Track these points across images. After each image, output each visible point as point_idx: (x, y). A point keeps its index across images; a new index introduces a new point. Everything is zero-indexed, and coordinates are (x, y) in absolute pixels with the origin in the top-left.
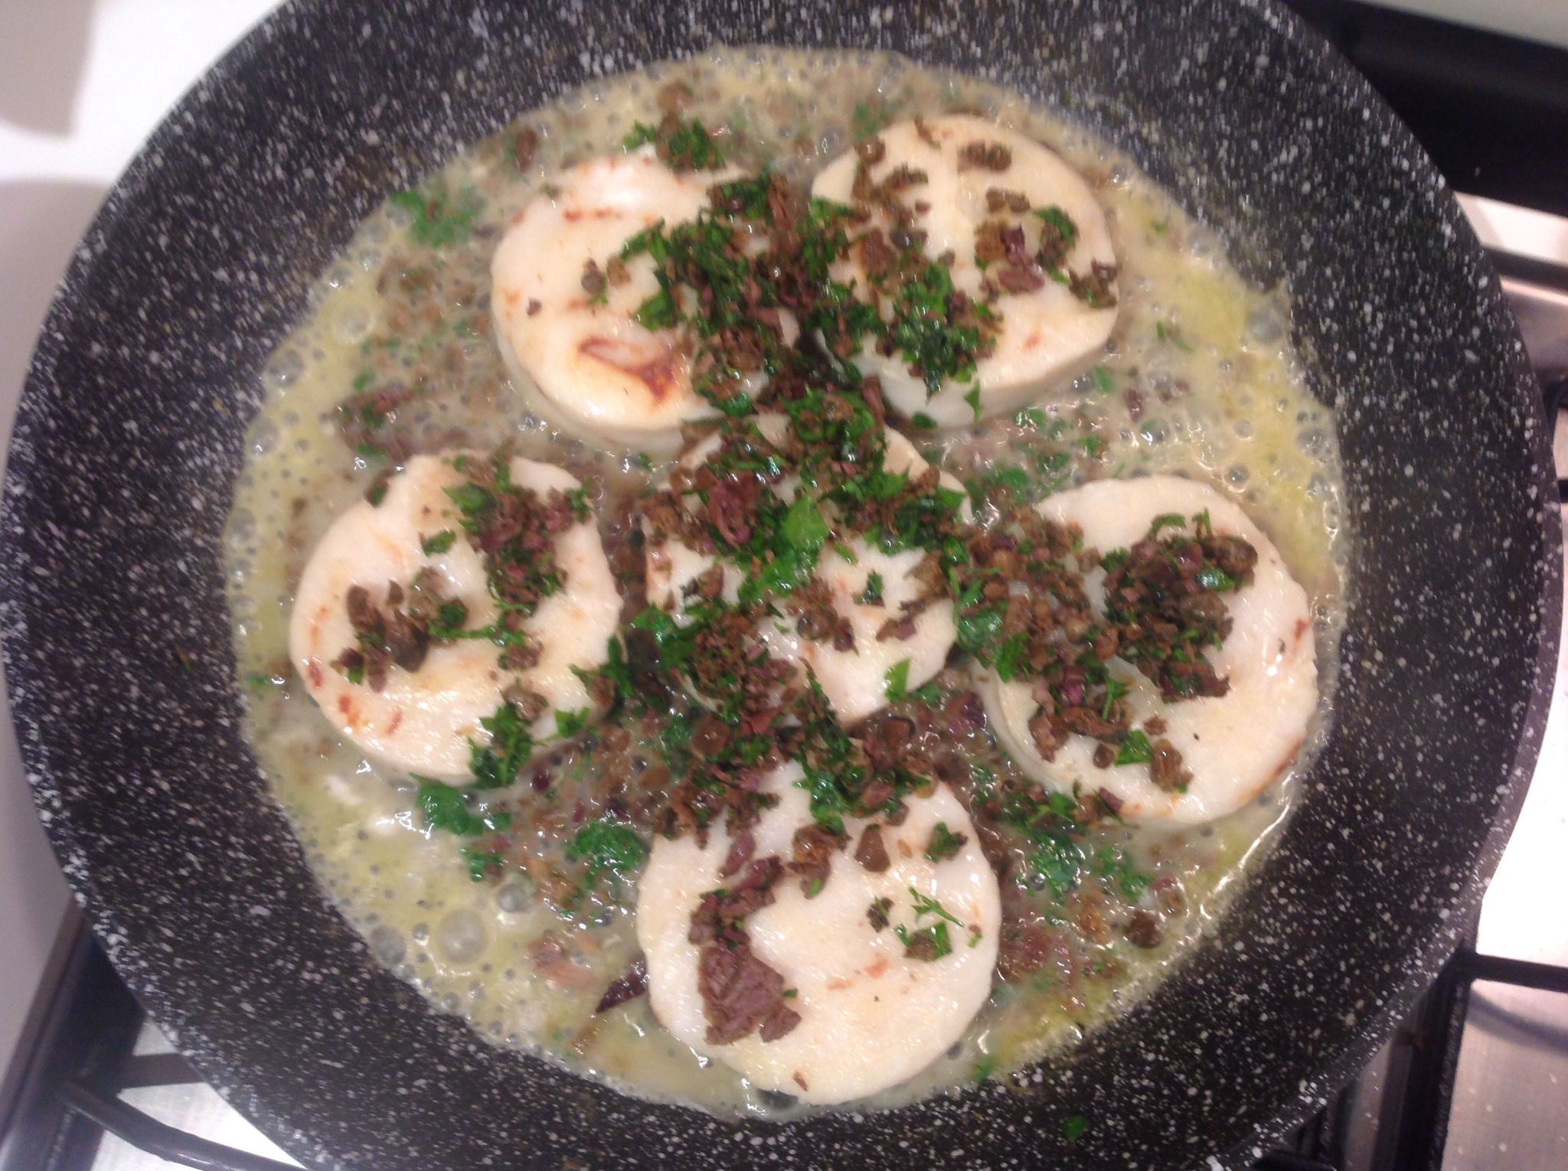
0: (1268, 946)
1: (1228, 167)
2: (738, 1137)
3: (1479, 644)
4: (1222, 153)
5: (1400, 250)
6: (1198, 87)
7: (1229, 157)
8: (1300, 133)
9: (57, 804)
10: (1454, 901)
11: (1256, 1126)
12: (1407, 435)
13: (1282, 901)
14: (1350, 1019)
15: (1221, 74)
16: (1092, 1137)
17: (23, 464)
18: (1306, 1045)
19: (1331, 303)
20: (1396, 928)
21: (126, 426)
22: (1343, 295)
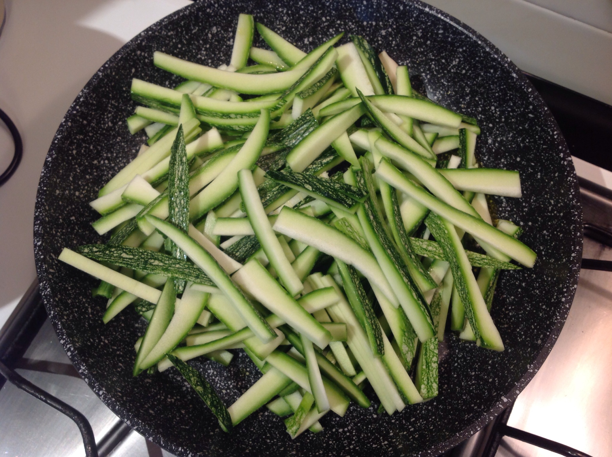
0: (505, 328)
1: (436, 70)
2: (334, 430)
3: (555, 210)
4: (433, 66)
5: (500, 86)
6: (420, 45)
7: (436, 67)
8: (458, 54)
9: (72, 349)
10: (566, 294)
11: (515, 383)
12: (515, 148)
13: (507, 312)
14: (539, 342)
15: (428, 40)
16: (460, 403)
17: (40, 234)
18: (526, 354)
19: (480, 109)
20: (548, 309)
21: (71, 218)
22: (483, 105)
